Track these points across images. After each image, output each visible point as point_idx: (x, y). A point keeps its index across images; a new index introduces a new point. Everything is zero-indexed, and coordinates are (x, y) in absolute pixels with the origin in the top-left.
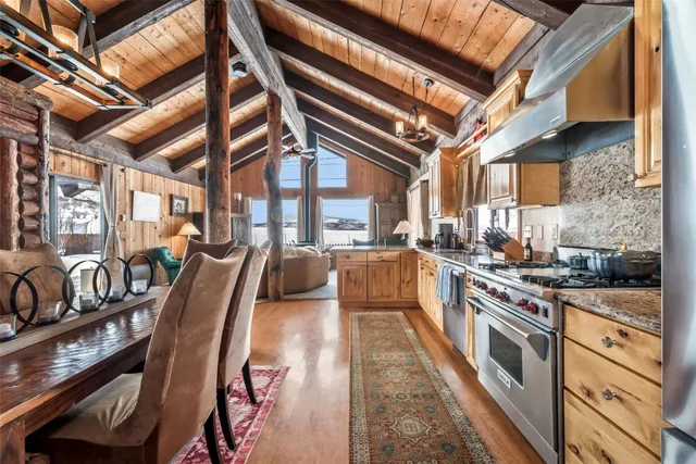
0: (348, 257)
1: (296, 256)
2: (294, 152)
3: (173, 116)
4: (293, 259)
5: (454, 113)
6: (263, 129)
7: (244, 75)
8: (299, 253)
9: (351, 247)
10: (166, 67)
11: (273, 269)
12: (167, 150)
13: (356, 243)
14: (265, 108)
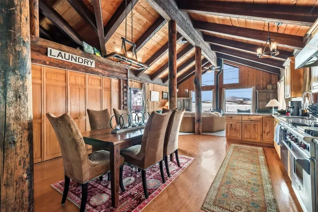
0: (231, 118)
1: (208, 116)
2: (210, 69)
3: (163, 63)
4: (206, 117)
5: (302, 35)
6: (194, 63)
7: (186, 42)
8: (210, 114)
9: (237, 113)
10: (159, 47)
11: (197, 121)
12: (161, 76)
13: (239, 111)
14: (194, 54)
